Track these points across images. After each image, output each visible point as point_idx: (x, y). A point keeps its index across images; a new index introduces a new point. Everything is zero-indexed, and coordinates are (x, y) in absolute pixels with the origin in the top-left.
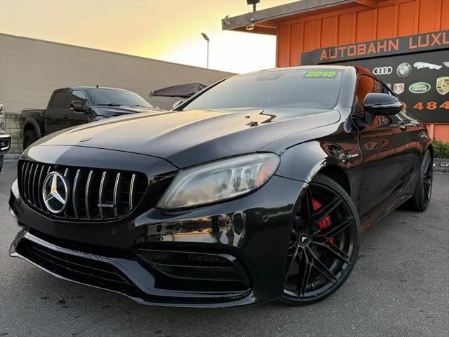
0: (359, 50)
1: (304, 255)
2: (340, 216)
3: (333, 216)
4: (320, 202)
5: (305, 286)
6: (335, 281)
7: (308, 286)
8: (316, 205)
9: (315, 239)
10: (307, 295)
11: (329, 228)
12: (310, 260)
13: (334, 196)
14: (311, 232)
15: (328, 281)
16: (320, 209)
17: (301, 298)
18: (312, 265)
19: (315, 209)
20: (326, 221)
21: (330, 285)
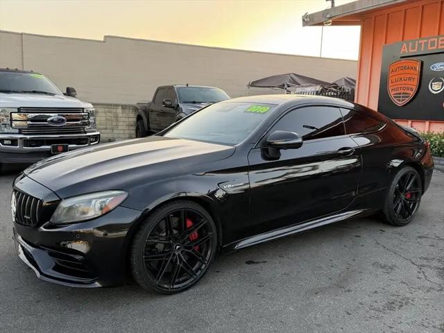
0: (440, 43)
1: (176, 259)
2: (204, 232)
3: (199, 232)
4: (193, 221)
5: (174, 281)
6: (195, 277)
7: (177, 280)
8: (189, 223)
9: (186, 248)
10: (175, 286)
11: (196, 240)
12: (180, 262)
13: (201, 218)
14: (184, 243)
15: (191, 276)
16: (191, 227)
17: (171, 289)
18: (181, 265)
19: (188, 226)
20: (195, 234)
21: (192, 279)
